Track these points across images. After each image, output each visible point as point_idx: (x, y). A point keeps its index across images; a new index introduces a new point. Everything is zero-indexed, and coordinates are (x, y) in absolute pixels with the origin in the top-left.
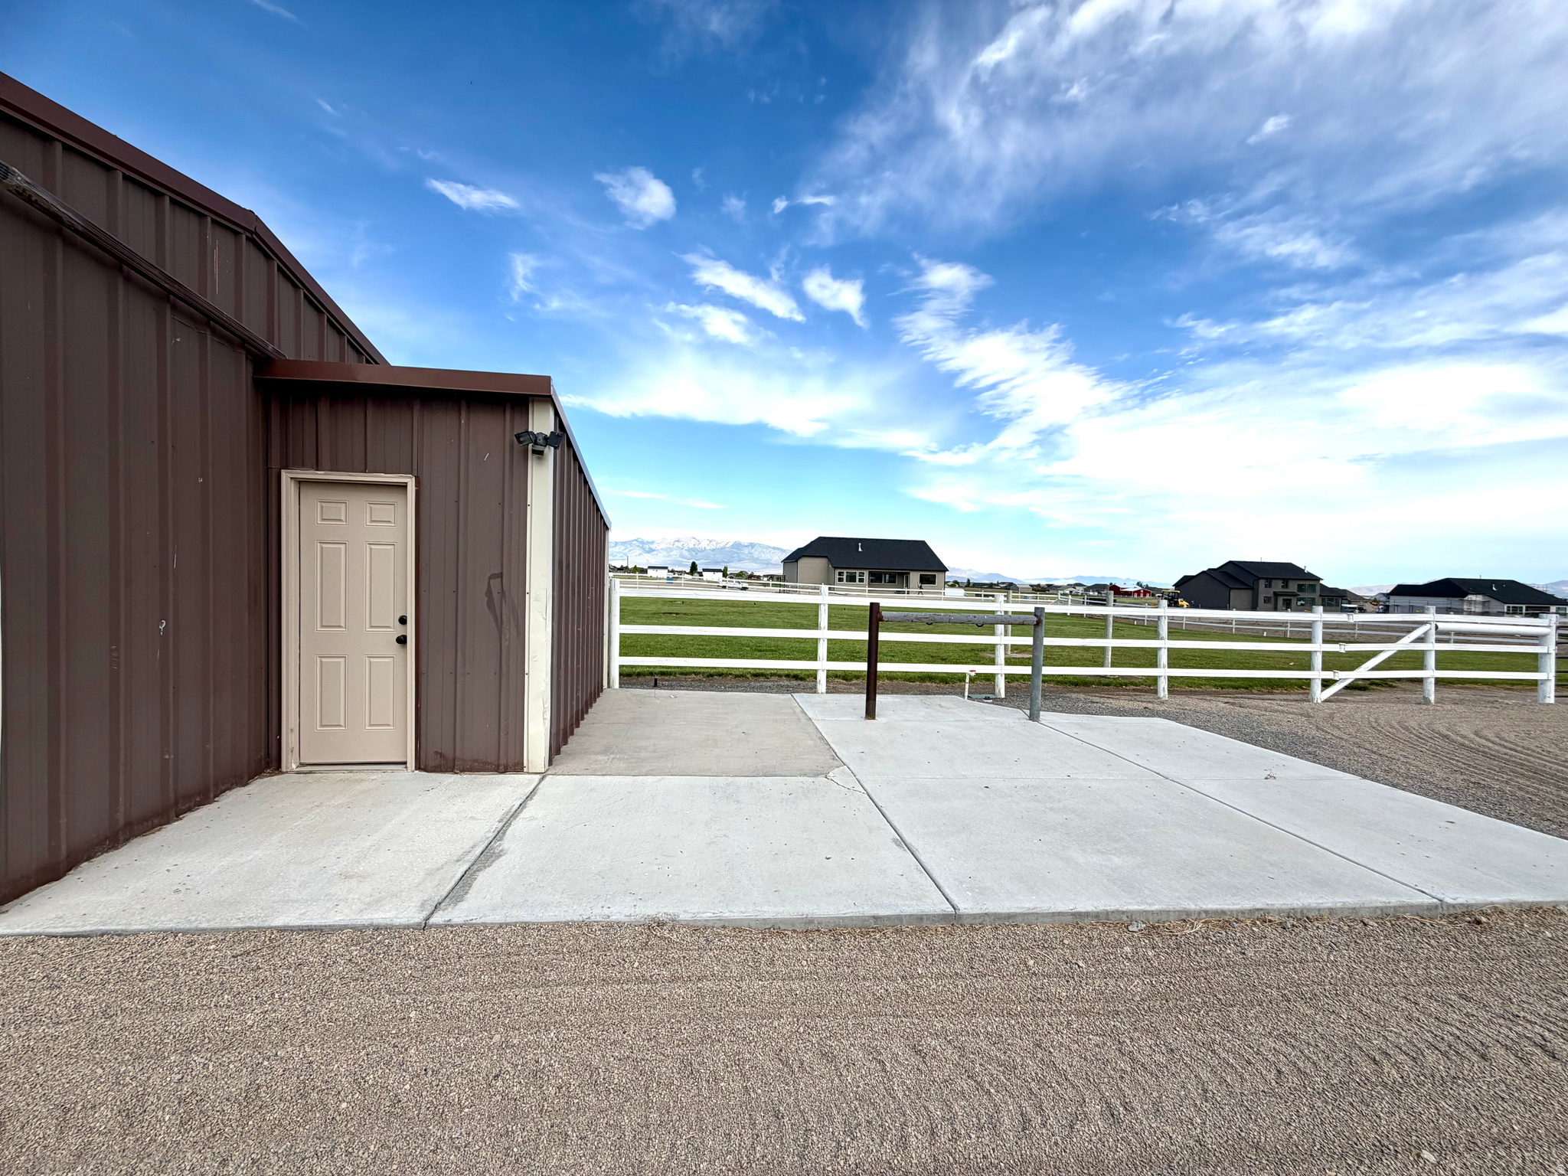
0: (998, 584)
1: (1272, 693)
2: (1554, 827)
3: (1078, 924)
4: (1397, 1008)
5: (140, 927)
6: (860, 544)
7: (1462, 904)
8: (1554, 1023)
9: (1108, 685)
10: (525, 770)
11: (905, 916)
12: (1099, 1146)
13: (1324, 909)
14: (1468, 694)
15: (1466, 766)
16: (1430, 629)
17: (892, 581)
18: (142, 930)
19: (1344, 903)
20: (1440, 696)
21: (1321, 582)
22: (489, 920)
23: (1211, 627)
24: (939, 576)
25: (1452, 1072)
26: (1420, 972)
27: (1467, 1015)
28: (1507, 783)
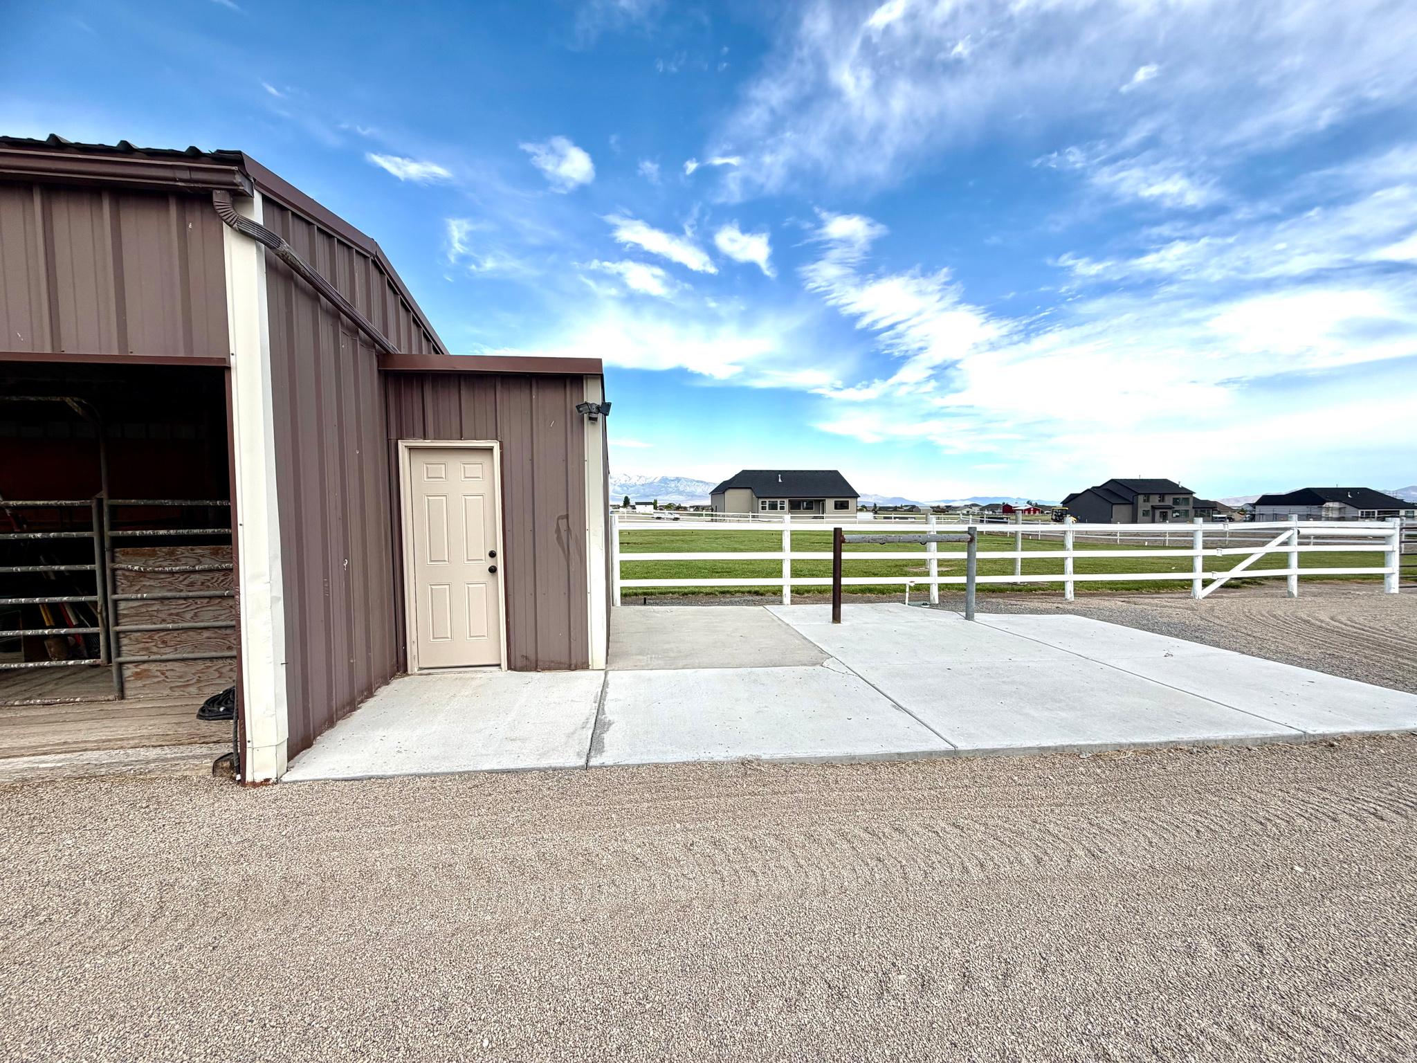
0: (902, 507)
1: (1159, 593)
2: (1391, 683)
3: (1042, 755)
4: (1275, 795)
5: (394, 773)
6: (780, 476)
7: (1320, 735)
8: (1384, 802)
9: (1020, 590)
10: (590, 667)
11: (920, 752)
12: (1089, 869)
13: (1220, 740)
14: (1326, 588)
15: (1323, 643)
16: (1293, 534)
17: (809, 507)
18: (396, 775)
19: (1234, 736)
20: (1301, 590)
21: (1194, 495)
22: (630, 762)
23: (1097, 540)
24: (851, 502)
25: (1313, 828)
26: (1290, 775)
27: (1324, 799)
28: (1356, 654)
